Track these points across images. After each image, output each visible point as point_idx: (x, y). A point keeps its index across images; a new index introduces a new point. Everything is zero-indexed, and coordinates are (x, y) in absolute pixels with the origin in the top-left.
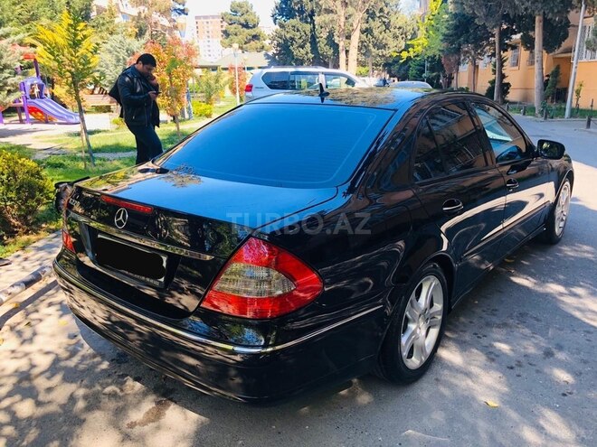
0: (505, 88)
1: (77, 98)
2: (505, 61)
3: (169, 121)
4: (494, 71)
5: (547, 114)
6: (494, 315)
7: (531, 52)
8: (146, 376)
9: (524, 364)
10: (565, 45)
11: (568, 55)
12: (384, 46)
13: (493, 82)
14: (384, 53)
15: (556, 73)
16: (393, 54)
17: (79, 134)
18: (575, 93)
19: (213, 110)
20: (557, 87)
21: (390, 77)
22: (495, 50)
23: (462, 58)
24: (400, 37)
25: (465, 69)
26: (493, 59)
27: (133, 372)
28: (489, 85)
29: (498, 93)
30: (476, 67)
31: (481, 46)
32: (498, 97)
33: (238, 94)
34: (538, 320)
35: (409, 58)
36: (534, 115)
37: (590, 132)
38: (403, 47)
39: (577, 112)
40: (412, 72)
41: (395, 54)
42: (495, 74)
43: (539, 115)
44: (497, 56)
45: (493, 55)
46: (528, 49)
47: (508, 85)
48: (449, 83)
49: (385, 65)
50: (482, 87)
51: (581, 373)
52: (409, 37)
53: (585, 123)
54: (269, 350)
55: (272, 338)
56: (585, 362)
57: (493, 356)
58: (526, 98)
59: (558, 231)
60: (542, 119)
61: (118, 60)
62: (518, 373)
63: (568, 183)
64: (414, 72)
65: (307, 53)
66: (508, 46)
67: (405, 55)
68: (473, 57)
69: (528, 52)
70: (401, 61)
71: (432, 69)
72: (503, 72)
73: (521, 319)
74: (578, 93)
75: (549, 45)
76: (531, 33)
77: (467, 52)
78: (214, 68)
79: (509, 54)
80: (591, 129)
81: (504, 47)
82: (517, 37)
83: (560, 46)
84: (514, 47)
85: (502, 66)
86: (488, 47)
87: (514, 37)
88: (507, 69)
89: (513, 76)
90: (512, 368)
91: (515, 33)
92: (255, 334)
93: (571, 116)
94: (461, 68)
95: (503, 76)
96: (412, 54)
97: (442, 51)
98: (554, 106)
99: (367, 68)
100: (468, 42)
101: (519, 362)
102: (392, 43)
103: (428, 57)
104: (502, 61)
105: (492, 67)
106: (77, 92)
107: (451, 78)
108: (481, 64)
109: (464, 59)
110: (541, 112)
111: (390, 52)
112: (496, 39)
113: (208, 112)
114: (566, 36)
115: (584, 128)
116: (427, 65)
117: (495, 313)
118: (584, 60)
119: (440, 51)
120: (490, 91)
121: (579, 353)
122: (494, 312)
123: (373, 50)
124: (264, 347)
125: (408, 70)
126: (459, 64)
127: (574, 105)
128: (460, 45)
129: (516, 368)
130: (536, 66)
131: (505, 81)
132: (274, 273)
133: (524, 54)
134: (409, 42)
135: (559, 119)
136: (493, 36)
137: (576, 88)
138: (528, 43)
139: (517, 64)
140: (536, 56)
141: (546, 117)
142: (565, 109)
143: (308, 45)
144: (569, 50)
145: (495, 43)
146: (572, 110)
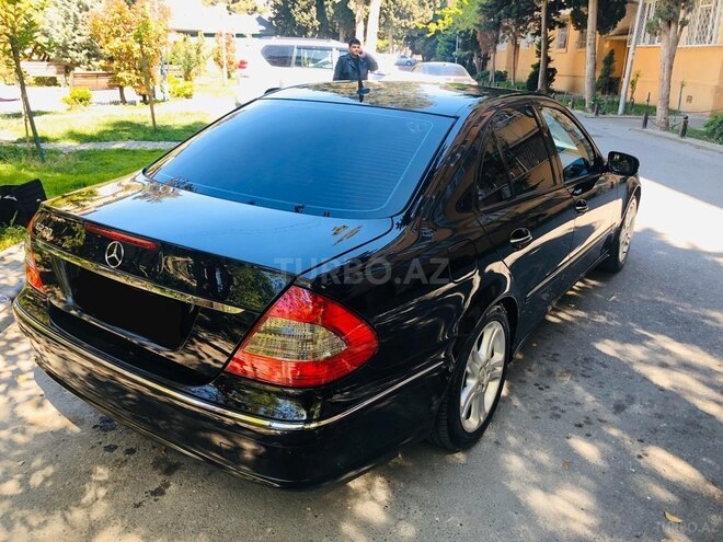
0: (550, 74)
1: (18, 71)
2: (551, 41)
3: (138, 102)
4: (539, 54)
5: (598, 109)
6: (556, 361)
7: (582, 32)
8: (142, 447)
9: (594, 421)
10: (620, 25)
11: (625, 37)
12: (409, 16)
13: (537, 67)
14: (408, 25)
15: (609, 60)
16: (418, 25)
17: (18, 116)
18: (630, 86)
19: (194, 88)
20: (611, 76)
21: (413, 53)
22: (540, 26)
23: (501, 35)
24: (428, 5)
25: (503, 48)
26: (538, 38)
27: (123, 443)
28: (532, 70)
29: (543, 80)
30: (517, 46)
31: (524, 22)
32: (542, 85)
33: (225, 68)
34: (605, 366)
35: (438, 32)
36: (583, 110)
37: (648, 133)
38: (431, 18)
39: (632, 108)
40: (440, 49)
41: (421, 26)
42: (539, 56)
43: (590, 110)
44: (543, 35)
45: (538, 33)
46: (578, 28)
47: (554, 71)
48: (484, 65)
49: (407, 39)
50: (523, 73)
51: (656, 431)
52: (438, 6)
53: (641, 121)
54: (313, 425)
55: (317, 412)
56: (660, 417)
57: (558, 412)
58: (574, 88)
59: (621, 257)
60: (593, 115)
61: (68, 17)
62: (587, 432)
63: (634, 201)
64: (443, 48)
65: (312, 19)
66: (555, 23)
67: (433, 27)
68: (514, 34)
69: (578, 32)
70: (429, 35)
71: (465, 47)
72: (549, 54)
73: (586, 365)
74: (633, 84)
75: (604, 25)
76: (583, 9)
77: (507, 28)
78: (194, 34)
79: (555, 33)
80: (648, 130)
81: (551, 25)
82: (566, 13)
83: (615, 27)
84: (562, 25)
85: (547, 47)
86: (532, 24)
87: (562, 12)
88: (554, 52)
89: (560, 60)
90: (580, 426)
91: (564, 8)
92: (294, 407)
93: (625, 112)
94: (499, 47)
95: (548, 60)
96: (441, 27)
97: (478, 26)
98: (606, 98)
99: (386, 41)
100: (509, 16)
101: (588, 418)
102: (417, 12)
103: (460, 33)
104: (548, 41)
105: (535, 48)
106: (17, 62)
107: (486, 59)
108: (522, 43)
109: (504, 37)
110: (592, 107)
111: (416, 23)
112: (542, 14)
113: (188, 91)
114: (622, 14)
115: (640, 128)
116: (459, 41)
117: (557, 358)
118: (642, 45)
119: (476, 25)
120: (534, 77)
121: (652, 407)
122: (555, 358)
123: (395, 19)
124: (306, 422)
125: (435, 46)
126: (497, 42)
127: (628, 100)
128: (500, 19)
129: (586, 426)
130: (589, 49)
131: (551, 66)
132: (321, 331)
133: (573, 33)
134: (438, 12)
135: (611, 116)
136: (539, 10)
137: (631, 79)
138: (579, 21)
139: (564, 45)
140: (588, 38)
141: (597, 114)
142: (618, 103)
143: (314, 8)
144: (625, 32)
145: (540, 18)
146: (626, 104)
